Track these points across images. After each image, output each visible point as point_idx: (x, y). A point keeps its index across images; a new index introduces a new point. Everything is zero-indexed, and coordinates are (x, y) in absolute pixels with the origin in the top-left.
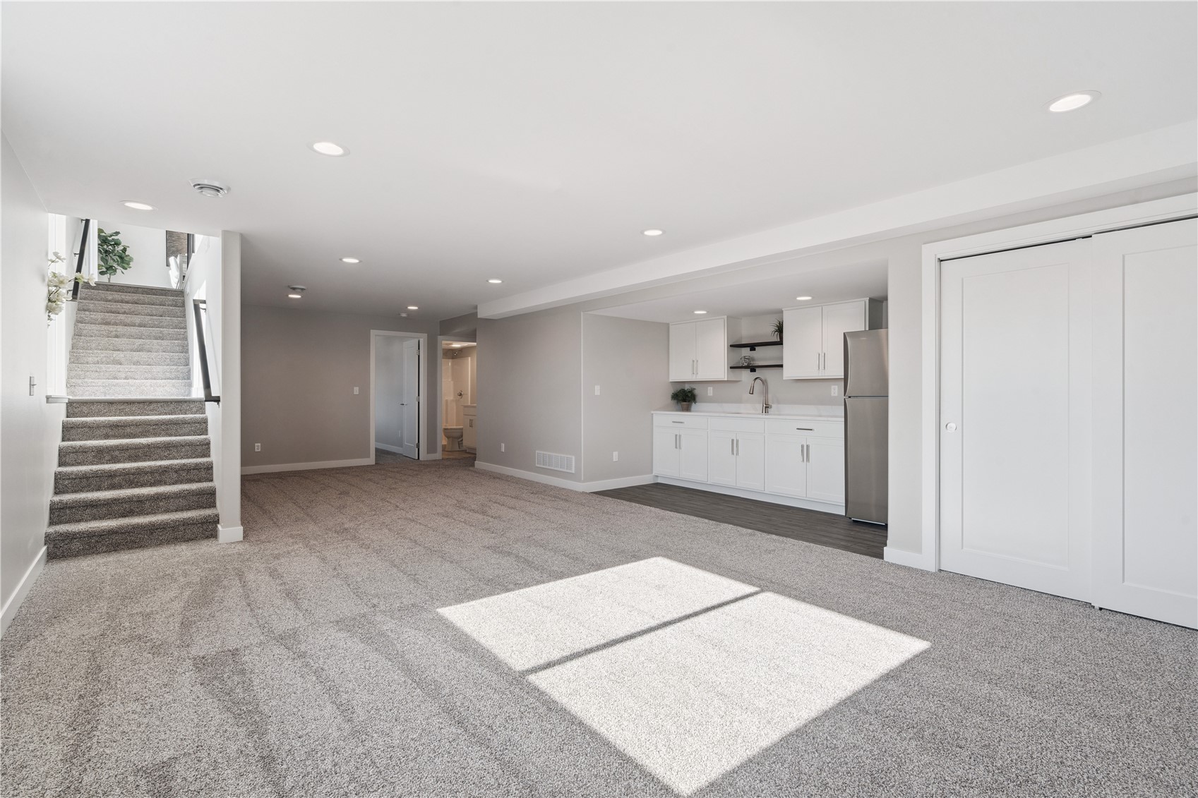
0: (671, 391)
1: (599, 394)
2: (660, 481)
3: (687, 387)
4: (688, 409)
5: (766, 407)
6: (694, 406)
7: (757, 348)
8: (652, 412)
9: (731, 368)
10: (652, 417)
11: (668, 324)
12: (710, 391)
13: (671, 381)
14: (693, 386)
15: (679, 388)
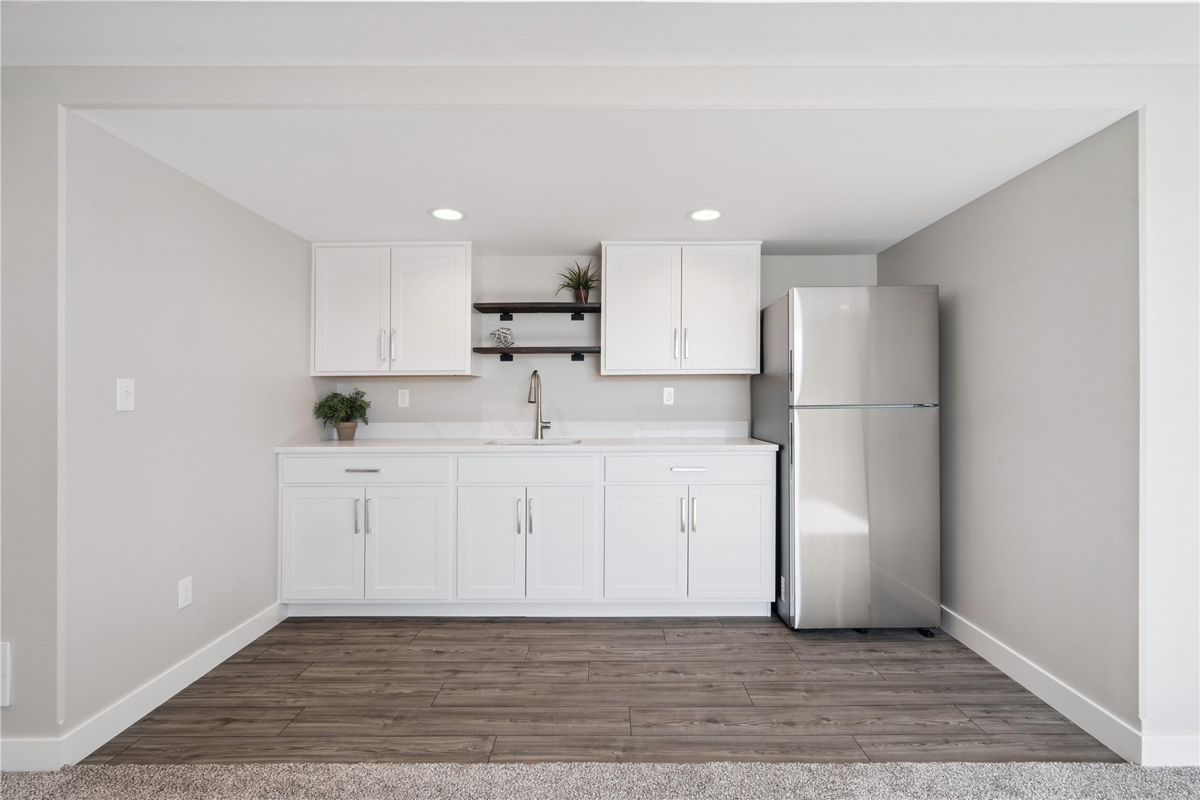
0: (312, 397)
1: (130, 406)
2: (292, 613)
3: (346, 390)
4: (346, 437)
5: (543, 427)
6: (361, 429)
7: (515, 315)
8: (278, 450)
9: (478, 350)
10: (277, 460)
11: (310, 243)
12: (404, 397)
13: (313, 374)
14: (361, 387)
15: (327, 390)
